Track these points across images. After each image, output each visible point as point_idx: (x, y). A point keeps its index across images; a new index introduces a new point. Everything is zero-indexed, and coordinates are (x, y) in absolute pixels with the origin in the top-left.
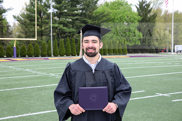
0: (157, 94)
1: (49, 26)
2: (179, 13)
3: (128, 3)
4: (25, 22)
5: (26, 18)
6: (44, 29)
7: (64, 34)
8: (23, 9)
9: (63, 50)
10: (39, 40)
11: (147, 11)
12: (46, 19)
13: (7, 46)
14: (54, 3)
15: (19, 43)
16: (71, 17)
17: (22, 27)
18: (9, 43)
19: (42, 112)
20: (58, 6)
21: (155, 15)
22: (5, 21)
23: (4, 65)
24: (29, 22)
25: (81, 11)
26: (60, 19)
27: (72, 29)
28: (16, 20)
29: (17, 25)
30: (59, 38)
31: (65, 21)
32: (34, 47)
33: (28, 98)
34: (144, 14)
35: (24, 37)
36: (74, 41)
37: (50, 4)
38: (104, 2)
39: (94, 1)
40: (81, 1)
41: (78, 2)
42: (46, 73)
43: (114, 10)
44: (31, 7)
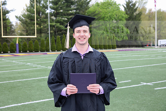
0: (141, 83)
1: (47, 24)
2: (162, 11)
3: (116, 3)
4: (26, 21)
5: (27, 18)
6: (43, 27)
7: (60, 32)
8: (24, 10)
9: (60, 46)
10: (38, 37)
11: (133, 10)
12: (45, 18)
13: (11, 43)
14: (51, 5)
15: (21, 40)
16: (67, 16)
17: (23, 26)
18: (13, 40)
19: (42, 101)
20: (55, 7)
21: (140, 13)
22: (8, 21)
23: (8, 60)
24: (30, 21)
25: (75, 11)
26: (57, 18)
28: (18, 20)
29: (19, 24)
30: (56, 35)
31: (61, 20)
32: (34, 43)
33: (29, 88)
34: (130, 13)
35: (25, 35)
37: (48, 6)
38: (95, 3)
39: (86, 2)
40: (75, 2)
41: (72, 3)
42: (45, 66)
43: (104, 10)
44: (31, 8)
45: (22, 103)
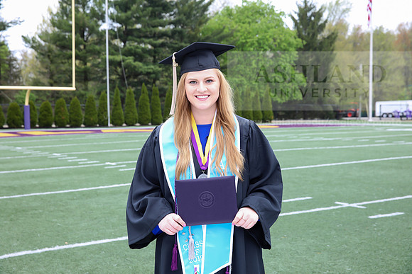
0: (337, 203)
1: (102, 59)
2: (385, 32)
3: (275, 9)
4: (50, 51)
5: (52, 42)
6: (91, 66)
7: (134, 78)
8: (44, 21)
9: (134, 113)
10: (80, 89)
11: (316, 27)
12: (96, 44)
13: (10, 104)
14: (112, 10)
15: (35, 97)
16: (151, 40)
17: (42, 62)
18: (15, 97)
20: (123, 15)
21: (333, 36)
22: (4, 48)
23: (3, 145)
24: (58, 50)
25: (172, 27)
26: (127, 42)
27: (152, 67)
28: (30, 46)
29: (31, 57)
30: (124, 85)
31: (137, 48)
32: (69, 105)
33: (62, 213)
34: (309, 34)
35: (46, 83)
36: (158, 92)
37: (104, 12)
38: (223, 8)
39: (201, 5)
40: (173, 6)
41: (166, 8)
42: (98, 162)
43: (245, 25)
44: (63, 17)
45: (45, 247)
